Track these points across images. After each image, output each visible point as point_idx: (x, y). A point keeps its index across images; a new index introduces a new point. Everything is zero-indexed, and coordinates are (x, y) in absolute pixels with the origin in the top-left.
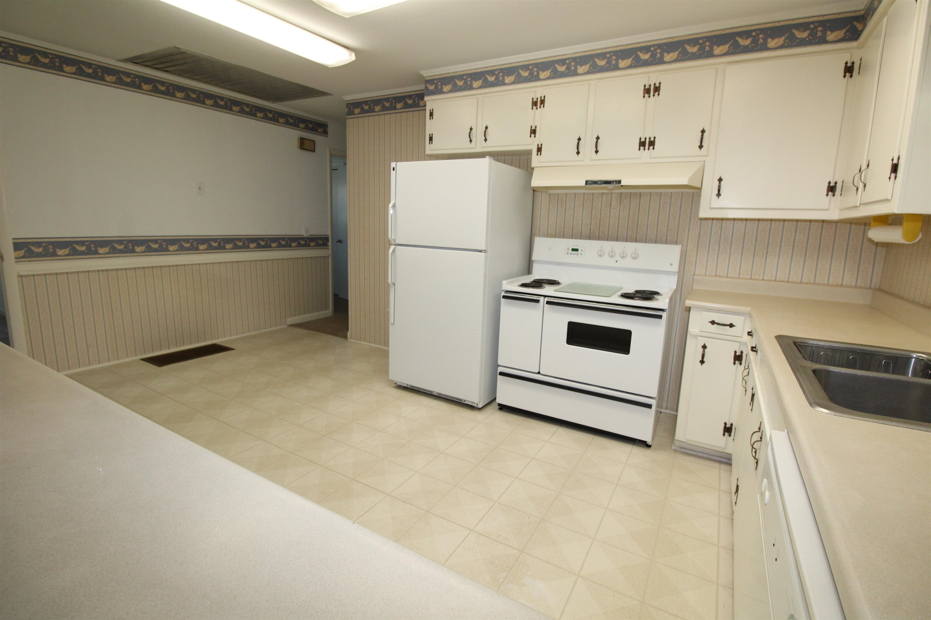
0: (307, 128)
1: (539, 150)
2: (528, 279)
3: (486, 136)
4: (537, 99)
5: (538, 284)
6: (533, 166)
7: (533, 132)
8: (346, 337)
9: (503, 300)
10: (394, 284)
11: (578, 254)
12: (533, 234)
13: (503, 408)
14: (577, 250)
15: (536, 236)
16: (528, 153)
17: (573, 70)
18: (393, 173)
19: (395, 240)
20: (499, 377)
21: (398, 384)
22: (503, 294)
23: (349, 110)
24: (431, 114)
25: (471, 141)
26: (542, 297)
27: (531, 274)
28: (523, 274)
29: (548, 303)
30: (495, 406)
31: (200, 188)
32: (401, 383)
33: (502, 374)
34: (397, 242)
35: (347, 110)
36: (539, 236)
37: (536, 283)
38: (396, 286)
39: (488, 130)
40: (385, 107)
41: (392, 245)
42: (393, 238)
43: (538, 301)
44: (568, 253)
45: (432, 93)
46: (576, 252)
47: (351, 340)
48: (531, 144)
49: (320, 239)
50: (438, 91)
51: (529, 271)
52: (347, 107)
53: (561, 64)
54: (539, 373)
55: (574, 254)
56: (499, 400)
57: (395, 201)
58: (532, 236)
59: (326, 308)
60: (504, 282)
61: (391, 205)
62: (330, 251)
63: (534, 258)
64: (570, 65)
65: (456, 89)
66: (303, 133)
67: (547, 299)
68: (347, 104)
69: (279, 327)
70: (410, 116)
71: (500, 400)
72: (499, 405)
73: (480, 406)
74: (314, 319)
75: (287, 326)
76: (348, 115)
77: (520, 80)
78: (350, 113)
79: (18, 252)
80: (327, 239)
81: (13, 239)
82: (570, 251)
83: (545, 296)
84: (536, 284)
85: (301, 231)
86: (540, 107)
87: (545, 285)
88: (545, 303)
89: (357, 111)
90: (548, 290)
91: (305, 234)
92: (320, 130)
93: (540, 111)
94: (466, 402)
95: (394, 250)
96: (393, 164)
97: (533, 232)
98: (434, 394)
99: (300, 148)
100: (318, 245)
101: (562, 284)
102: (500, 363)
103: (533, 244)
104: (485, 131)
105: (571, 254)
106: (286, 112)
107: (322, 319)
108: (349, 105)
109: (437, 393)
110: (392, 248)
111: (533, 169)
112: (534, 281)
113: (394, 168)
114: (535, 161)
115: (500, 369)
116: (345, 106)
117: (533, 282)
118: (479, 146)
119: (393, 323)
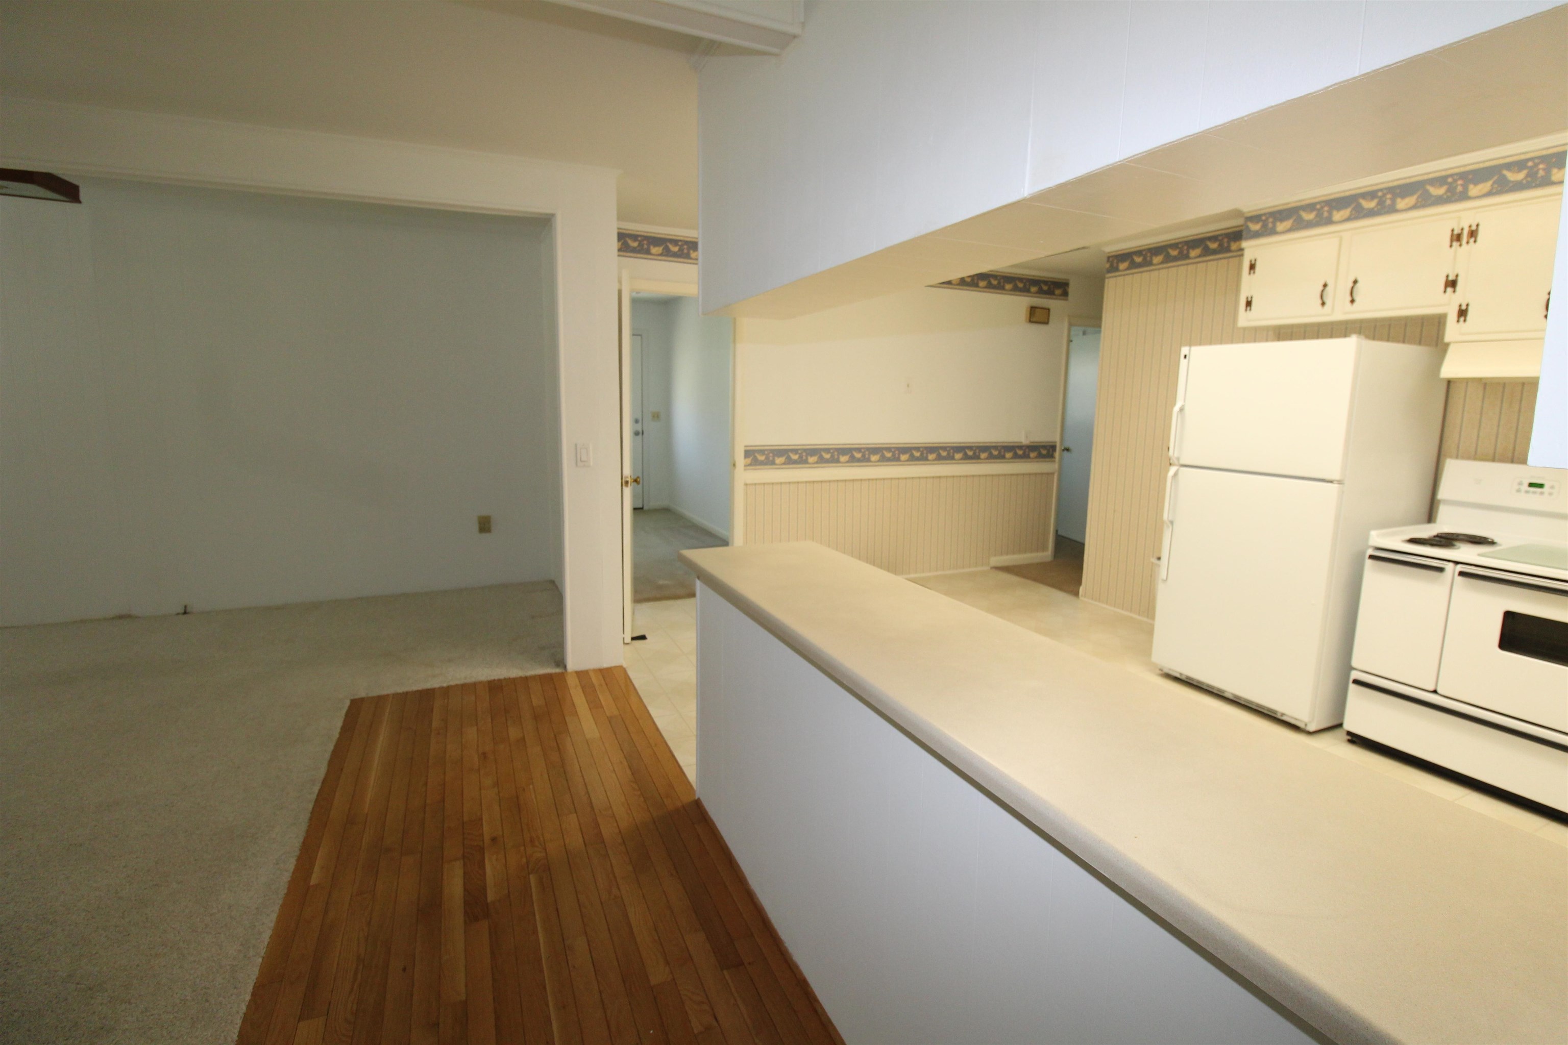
0: (1041, 292)
1: (1462, 313)
2: (1427, 531)
3: (1354, 295)
4: (1462, 229)
5: (1446, 540)
6: (1447, 339)
7: (1452, 284)
8: (1076, 594)
9: (1369, 563)
10: (1172, 523)
11: (1542, 493)
12: (1443, 453)
13: (1356, 740)
14: (1541, 486)
15: (1451, 457)
16: (1439, 321)
17: (1542, 177)
18: (1183, 362)
19: (1178, 459)
20: (1352, 687)
21: (1166, 671)
22: (1370, 552)
23: (1112, 266)
24: (1252, 267)
25: (1323, 304)
26: (1451, 564)
27: (1435, 522)
28: (1417, 522)
29: (1461, 574)
30: (1340, 735)
31: (908, 386)
32: (1170, 669)
33: (1356, 682)
34: (1183, 462)
35: (1108, 266)
36: (1457, 457)
37: (1441, 539)
38: (1174, 526)
39: (1358, 285)
40: (1171, 256)
41: (1174, 465)
42: (1176, 455)
43: (1441, 570)
44: (1519, 491)
45: (1256, 235)
46: (1538, 490)
47: (1085, 599)
48: (1448, 304)
49: (1044, 447)
50: (1267, 231)
51: (1431, 517)
52: (1108, 261)
53: (1516, 168)
54: (1435, 692)
55: (1534, 493)
56: (1349, 725)
57: (1185, 401)
58: (1442, 457)
59: (1044, 548)
60: (1373, 533)
61: (1176, 409)
62: (1056, 466)
63: (1442, 494)
64: (1535, 169)
65: (1301, 225)
66: (1035, 299)
67: (1459, 568)
68: (1109, 258)
69: (980, 569)
70: (1214, 267)
71: (1351, 724)
72: (1349, 733)
73: (1312, 728)
74: (1026, 562)
75: (989, 568)
76: (1109, 271)
77: (1426, 201)
78: (1113, 269)
79: (747, 460)
80: (1053, 447)
81: (745, 446)
82: (1525, 487)
83: (1457, 563)
84: (1440, 541)
85: (1021, 437)
86: (1468, 243)
87: (1457, 544)
88: (1457, 573)
89: (1123, 266)
90: (1466, 553)
91: (1024, 441)
92: (1058, 292)
93: (1466, 249)
94: (1284, 718)
95: (1176, 474)
96: (1185, 350)
97: (1445, 447)
98: (1226, 695)
99: (1028, 320)
100: (1041, 456)
101: (1500, 545)
102: (1354, 663)
103: (1443, 470)
104: (1352, 288)
105: (1527, 492)
106: (1014, 274)
107: (1038, 564)
108: (1111, 259)
109: (1232, 694)
110: (1173, 470)
111: (1447, 345)
112: (1437, 536)
113: (1185, 357)
114: (1453, 331)
115: (1354, 675)
116: (1105, 259)
117: (1435, 536)
118: (1339, 311)
119: (1165, 578)
